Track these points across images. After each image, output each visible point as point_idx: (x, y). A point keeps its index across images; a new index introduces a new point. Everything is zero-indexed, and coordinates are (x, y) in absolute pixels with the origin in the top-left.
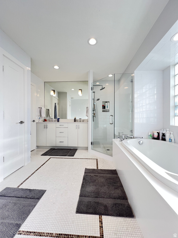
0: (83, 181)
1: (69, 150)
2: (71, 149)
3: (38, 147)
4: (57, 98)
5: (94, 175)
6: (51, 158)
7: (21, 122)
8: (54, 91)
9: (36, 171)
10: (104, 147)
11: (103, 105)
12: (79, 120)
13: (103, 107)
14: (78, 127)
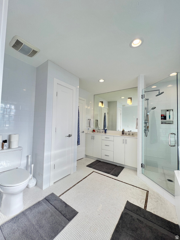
0: (119, 221)
1: (114, 167)
2: (116, 166)
3: (86, 156)
4: (107, 108)
5: (138, 219)
6: (94, 171)
7: (70, 136)
8: (102, 102)
9: (78, 183)
10: (164, 174)
11: (162, 115)
12: (128, 133)
13: (162, 117)
14: (125, 142)
